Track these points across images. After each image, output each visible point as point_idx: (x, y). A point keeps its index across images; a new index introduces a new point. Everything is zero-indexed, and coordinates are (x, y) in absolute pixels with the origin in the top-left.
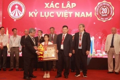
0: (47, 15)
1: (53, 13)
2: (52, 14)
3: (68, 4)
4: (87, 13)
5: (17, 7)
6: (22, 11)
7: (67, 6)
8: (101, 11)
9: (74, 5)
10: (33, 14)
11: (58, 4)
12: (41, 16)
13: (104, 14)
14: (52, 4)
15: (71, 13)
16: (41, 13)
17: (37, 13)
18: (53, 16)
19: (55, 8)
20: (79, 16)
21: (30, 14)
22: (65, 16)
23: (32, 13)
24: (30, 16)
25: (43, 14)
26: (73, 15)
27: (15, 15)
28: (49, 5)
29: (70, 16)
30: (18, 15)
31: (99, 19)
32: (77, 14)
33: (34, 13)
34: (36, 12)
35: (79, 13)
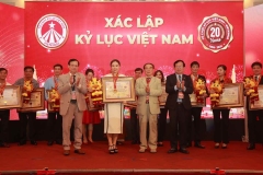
0: (109, 40)
1: (121, 36)
2: (119, 39)
3: (149, 20)
4: (184, 36)
5: (52, 25)
7: (147, 24)
8: (210, 32)
9: (159, 21)
10: (83, 39)
11: (130, 19)
12: (99, 42)
13: (215, 38)
14: (118, 20)
15: (154, 36)
16: (98, 37)
17: (91, 36)
18: (121, 43)
19: (125, 27)
20: (169, 42)
22: (143, 43)
23: (82, 36)
24: (77, 43)
25: (102, 39)
26: (158, 40)
27: (48, 41)
28: (113, 22)
29: (153, 42)
30: (56, 41)
31: (206, 48)
32: (166, 39)
33: (86, 36)
35: (169, 36)
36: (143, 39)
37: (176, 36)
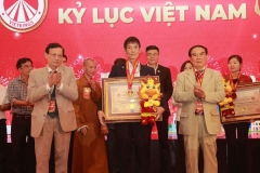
0: (111, 16)
1: (130, 10)
2: (127, 15)
4: (231, 7)
6: (36, 8)
10: (71, 15)
12: (96, 20)
15: (182, 9)
16: (95, 11)
17: (83, 10)
18: (131, 20)
20: (207, 17)
21: (63, 16)
22: (166, 19)
23: (69, 10)
24: (61, 21)
25: (101, 15)
26: (190, 14)
27: (16, 19)
29: (182, 18)
30: (27, 19)
32: (202, 12)
33: (75, 11)
34: (79, 10)
35: (207, 7)
36: (166, 14)
37: (219, 7)
